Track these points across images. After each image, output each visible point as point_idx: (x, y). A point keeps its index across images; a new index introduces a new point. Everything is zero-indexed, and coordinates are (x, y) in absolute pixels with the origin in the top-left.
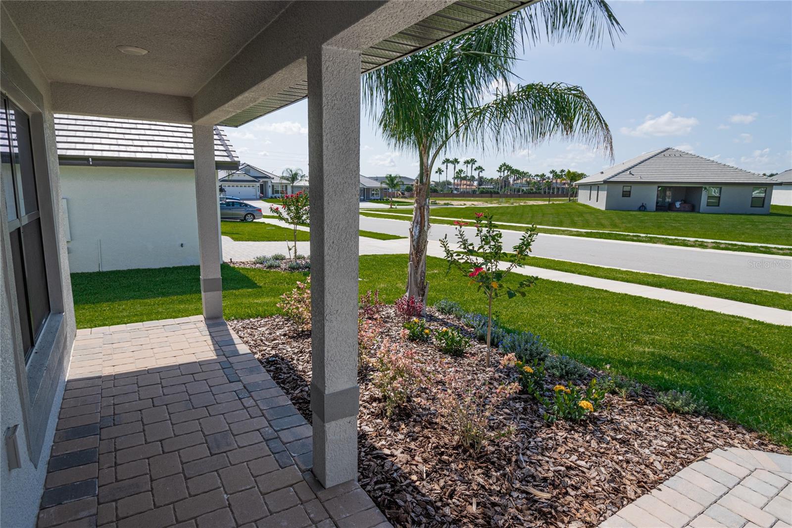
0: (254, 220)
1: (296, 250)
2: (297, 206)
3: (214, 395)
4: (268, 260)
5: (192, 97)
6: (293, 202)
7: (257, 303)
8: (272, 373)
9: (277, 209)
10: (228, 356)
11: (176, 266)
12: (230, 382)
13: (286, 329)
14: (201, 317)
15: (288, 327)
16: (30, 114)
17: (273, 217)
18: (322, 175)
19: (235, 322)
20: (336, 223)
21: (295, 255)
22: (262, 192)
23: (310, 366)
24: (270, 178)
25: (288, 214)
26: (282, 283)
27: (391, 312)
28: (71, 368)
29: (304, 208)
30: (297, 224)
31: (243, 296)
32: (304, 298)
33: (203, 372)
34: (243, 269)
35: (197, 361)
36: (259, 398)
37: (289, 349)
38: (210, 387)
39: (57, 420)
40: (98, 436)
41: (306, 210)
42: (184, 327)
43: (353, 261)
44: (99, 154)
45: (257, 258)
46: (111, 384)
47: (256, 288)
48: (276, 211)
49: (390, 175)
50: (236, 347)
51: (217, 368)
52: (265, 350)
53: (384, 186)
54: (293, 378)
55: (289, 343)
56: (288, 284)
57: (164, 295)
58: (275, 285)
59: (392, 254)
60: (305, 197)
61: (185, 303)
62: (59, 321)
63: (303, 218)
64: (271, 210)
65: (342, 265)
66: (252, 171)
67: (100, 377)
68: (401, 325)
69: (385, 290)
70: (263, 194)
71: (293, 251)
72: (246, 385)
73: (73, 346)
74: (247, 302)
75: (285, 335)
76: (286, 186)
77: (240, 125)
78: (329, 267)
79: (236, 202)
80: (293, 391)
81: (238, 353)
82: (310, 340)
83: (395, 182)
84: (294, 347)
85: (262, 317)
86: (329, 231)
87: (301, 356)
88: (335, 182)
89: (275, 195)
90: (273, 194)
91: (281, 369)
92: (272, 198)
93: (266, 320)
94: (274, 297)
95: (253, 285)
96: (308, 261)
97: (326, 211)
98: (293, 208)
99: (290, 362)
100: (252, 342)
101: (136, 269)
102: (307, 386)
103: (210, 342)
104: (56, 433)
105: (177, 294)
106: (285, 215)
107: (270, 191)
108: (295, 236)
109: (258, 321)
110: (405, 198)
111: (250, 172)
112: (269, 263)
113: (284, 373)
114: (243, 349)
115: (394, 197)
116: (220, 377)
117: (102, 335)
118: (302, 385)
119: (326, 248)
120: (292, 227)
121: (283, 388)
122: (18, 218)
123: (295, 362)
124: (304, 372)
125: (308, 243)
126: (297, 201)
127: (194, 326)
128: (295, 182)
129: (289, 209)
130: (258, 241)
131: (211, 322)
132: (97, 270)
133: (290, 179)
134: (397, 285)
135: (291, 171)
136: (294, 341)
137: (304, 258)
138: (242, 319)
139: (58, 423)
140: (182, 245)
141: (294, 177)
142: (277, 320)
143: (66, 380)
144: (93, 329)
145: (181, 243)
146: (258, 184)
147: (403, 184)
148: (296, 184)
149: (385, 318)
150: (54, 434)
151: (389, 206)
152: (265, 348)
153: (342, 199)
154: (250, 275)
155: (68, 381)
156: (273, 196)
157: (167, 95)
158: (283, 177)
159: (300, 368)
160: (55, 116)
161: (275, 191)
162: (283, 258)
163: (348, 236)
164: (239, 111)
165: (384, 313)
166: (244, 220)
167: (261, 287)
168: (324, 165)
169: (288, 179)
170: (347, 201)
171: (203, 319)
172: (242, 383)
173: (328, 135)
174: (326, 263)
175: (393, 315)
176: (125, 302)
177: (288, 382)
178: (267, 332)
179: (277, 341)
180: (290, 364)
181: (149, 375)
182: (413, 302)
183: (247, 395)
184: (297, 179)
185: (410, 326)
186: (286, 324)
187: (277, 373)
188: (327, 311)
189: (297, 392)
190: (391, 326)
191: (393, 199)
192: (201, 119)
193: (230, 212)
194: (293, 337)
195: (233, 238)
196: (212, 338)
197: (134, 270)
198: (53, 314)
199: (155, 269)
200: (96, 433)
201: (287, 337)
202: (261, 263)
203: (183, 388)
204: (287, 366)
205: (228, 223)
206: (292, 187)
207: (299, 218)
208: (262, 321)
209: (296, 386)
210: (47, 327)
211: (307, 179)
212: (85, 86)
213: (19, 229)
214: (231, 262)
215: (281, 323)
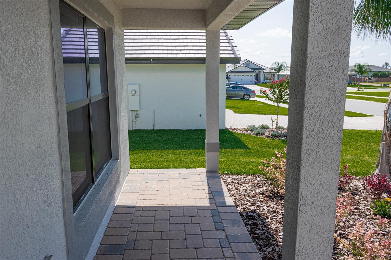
0: (250, 99)
1: (277, 122)
2: (280, 89)
3: (203, 239)
4: (256, 129)
5: (206, 9)
6: (278, 86)
7: (245, 161)
8: (249, 227)
9: (265, 91)
10: (217, 205)
11: (196, 129)
12: (217, 230)
13: (265, 188)
14: (204, 170)
15: (266, 186)
16: (106, 29)
17: (263, 97)
18: (306, 59)
19: (227, 177)
20: (318, 109)
21: (277, 126)
22: (257, 79)
23: (281, 227)
24: (262, 69)
25: (273, 95)
26: (265, 147)
27: (360, 184)
28: (120, 197)
29: (286, 91)
30: (279, 103)
31: (236, 154)
32: (280, 165)
33: (198, 216)
34: (238, 134)
35: (196, 205)
36: (237, 251)
37: (266, 208)
38: (201, 231)
39: (103, 236)
40: (122, 256)
41: (287, 92)
42: (192, 176)
43: (334, 152)
44: (156, 56)
45: (249, 127)
46: (139, 214)
47: (245, 149)
48: (265, 92)
49: (360, 64)
50: (224, 199)
51: (208, 214)
52: (246, 205)
53: (354, 73)
54: (266, 236)
55: (266, 202)
56: (270, 148)
57: (186, 148)
58: (260, 148)
59: (359, 129)
60: (287, 82)
61: (198, 156)
62: (114, 166)
63: (284, 99)
64: (261, 92)
65: (321, 155)
66: (251, 64)
67: (134, 207)
68: (371, 199)
69: (352, 161)
70: (257, 80)
71: (275, 123)
72: (228, 235)
73: (126, 180)
74: (239, 160)
75: (263, 194)
76: (274, 75)
77: (240, 28)
78: (306, 156)
79: (239, 86)
80: (265, 249)
81: (225, 204)
82: (283, 202)
83: (363, 69)
84: (269, 206)
85: (248, 175)
86: (309, 119)
87: (275, 216)
88: (320, 66)
89: (266, 81)
90: (264, 80)
91: (257, 225)
92: (263, 83)
93: (250, 177)
94: (258, 157)
95: (244, 147)
96: (286, 131)
97: (307, 97)
98: (277, 91)
99: (265, 219)
100: (237, 196)
101: (173, 129)
102: (277, 246)
103: (207, 191)
104: (99, 247)
105: (194, 148)
106: (270, 95)
107: (262, 78)
108: (278, 112)
109: (244, 178)
110: (372, 82)
111: (249, 65)
112: (256, 131)
113: (259, 229)
114: (229, 201)
115: (361, 82)
116: (209, 224)
117: (142, 175)
118: (274, 245)
119: (304, 136)
120: (276, 104)
121: (257, 243)
122: (88, 97)
123: (269, 220)
124: (276, 231)
125: (287, 117)
126: (281, 85)
127: (198, 176)
128: (281, 72)
129: (274, 92)
130: (251, 114)
131: (210, 175)
132: (152, 128)
133: (277, 70)
134: (364, 158)
135: (278, 64)
136: (270, 200)
137: (283, 128)
138: (233, 174)
139: (102, 238)
140: (200, 115)
141: (280, 69)
142: (258, 179)
143: (115, 205)
144: (139, 169)
145: (200, 114)
146: (254, 74)
147: (371, 71)
148: (281, 73)
149: (353, 190)
150: (98, 246)
151: (357, 89)
152: (246, 203)
153: (327, 84)
154: (243, 139)
155: (117, 207)
156: (264, 82)
157: (190, 10)
158: (272, 68)
159: (273, 226)
160: (125, 31)
161: (266, 79)
162: (267, 128)
163: (330, 124)
164: (237, 14)
165: (352, 185)
166: (243, 99)
167: (249, 149)
168: (308, 48)
169: (275, 70)
170: (331, 86)
171: (205, 172)
172: (225, 232)
173: (315, 15)
174: (304, 152)
175: (361, 188)
176: (164, 151)
177: (262, 239)
178: (249, 189)
179: (256, 198)
180: (265, 221)
181: (163, 211)
182: (385, 181)
183: (227, 245)
184: (282, 69)
185: (382, 204)
186: (265, 184)
187: (253, 228)
188: (301, 201)
189: (269, 250)
190: (360, 199)
191: (361, 84)
192: (211, 25)
193: (234, 93)
194: (270, 197)
195: (234, 111)
196: (209, 188)
197: (172, 130)
198: (113, 160)
199: (184, 130)
200: (121, 253)
201: (265, 195)
202: (251, 131)
203: (182, 227)
204: (262, 223)
205: (233, 100)
206: (278, 75)
207: (281, 98)
208: (247, 178)
209: (269, 244)
210: (107, 168)
211: (290, 69)
212: (141, 9)
213: (88, 105)
214: (231, 128)
215: (261, 182)
